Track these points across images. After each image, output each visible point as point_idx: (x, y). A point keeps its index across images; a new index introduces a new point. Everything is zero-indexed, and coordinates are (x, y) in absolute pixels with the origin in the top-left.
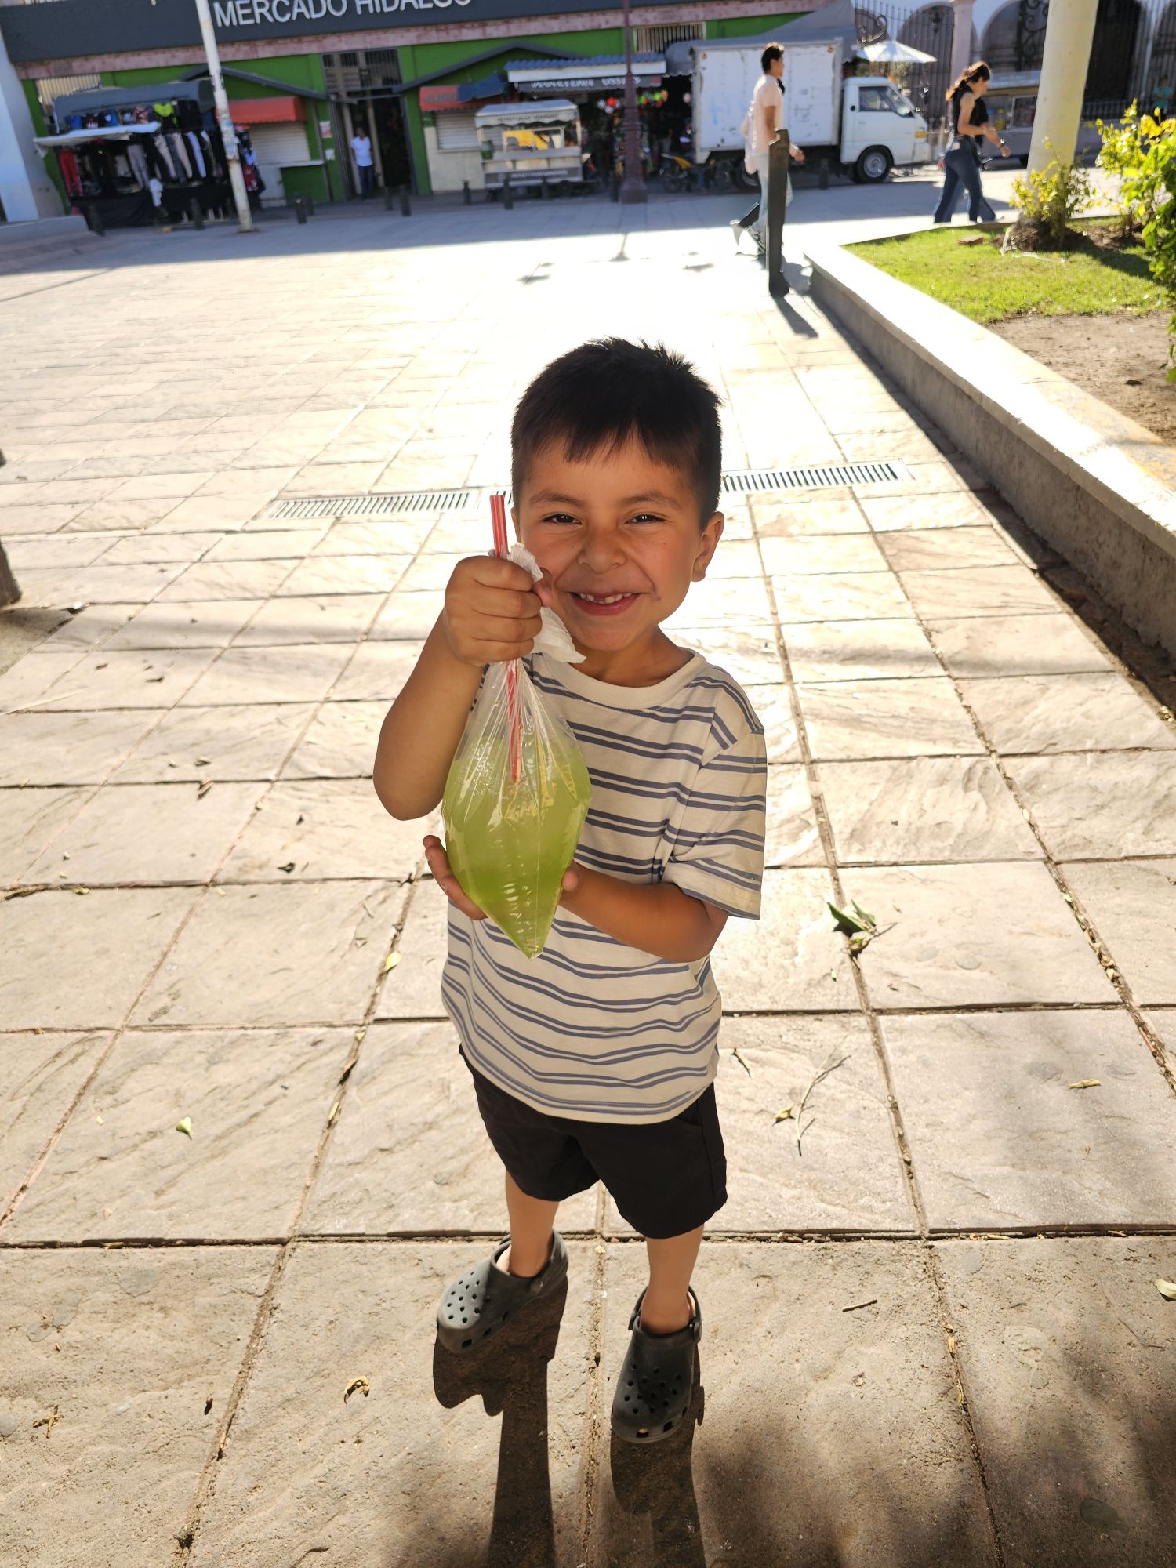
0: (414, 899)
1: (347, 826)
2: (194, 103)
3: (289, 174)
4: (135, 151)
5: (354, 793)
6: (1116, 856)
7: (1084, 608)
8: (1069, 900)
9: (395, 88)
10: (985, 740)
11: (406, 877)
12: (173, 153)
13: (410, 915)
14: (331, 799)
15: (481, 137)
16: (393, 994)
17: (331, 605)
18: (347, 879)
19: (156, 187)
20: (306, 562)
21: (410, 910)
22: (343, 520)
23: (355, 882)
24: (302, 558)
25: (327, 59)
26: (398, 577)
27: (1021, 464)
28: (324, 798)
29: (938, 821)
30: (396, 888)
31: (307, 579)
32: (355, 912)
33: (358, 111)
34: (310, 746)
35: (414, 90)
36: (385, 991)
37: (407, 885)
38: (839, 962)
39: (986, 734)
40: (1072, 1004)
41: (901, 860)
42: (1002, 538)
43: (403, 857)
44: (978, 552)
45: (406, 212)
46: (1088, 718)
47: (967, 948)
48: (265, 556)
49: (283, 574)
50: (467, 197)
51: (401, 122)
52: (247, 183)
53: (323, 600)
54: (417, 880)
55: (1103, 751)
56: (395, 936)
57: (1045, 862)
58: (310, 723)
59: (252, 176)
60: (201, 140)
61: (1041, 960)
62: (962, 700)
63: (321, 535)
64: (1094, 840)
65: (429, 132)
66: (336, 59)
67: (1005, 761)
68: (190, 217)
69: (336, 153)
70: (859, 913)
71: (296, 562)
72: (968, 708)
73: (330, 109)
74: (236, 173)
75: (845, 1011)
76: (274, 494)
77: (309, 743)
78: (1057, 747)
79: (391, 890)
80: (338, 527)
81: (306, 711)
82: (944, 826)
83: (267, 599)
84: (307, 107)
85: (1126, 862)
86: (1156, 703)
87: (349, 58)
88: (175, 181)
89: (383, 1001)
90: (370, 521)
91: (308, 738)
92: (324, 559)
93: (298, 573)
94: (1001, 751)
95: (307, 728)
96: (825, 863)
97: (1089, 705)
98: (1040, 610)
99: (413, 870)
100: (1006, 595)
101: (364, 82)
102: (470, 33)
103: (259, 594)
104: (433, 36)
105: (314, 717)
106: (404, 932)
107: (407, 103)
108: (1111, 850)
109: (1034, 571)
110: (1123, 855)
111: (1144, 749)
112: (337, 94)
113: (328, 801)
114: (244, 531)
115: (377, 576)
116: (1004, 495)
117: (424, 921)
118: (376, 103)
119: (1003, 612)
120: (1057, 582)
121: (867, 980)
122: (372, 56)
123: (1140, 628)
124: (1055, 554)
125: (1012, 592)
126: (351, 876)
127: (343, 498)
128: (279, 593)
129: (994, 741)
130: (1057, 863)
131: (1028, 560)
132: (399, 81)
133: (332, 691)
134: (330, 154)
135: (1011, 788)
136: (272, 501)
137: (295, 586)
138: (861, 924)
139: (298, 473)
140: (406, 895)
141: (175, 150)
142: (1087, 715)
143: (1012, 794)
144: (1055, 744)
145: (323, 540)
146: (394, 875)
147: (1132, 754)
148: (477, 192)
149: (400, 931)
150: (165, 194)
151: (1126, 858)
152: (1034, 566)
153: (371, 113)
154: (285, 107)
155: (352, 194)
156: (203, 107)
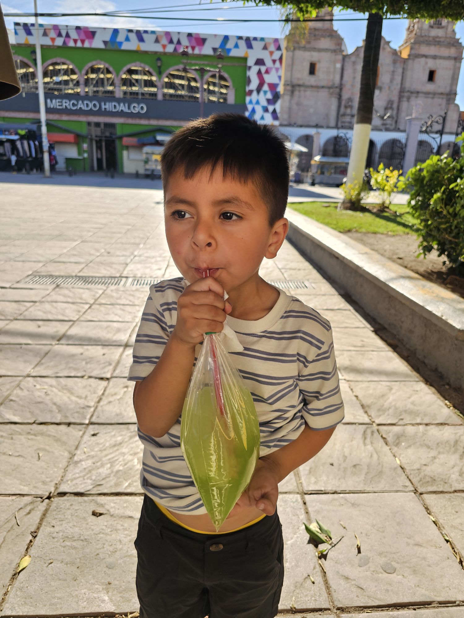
0: (49, 512)
1: (19, 456)
2: (34, 132)
3: (69, 161)
4: (8, 146)
5: (29, 433)
6: (450, 490)
7: (398, 349)
8: (434, 520)
9: (114, 137)
10: (368, 415)
11: (47, 494)
12: (23, 147)
13: (44, 523)
14: (14, 437)
15: (144, 157)
16: (18, 593)
17: (44, 325)
18: (10, 495)
19: (14, 159)
20: (37, 304)
21: (45, 520)
22: (61, 286)
23: (14, 497)
24: (35, 302)
25: (89, 124)
26: (81, 314)
27: (361, 286)
28: (10, 436)
29: (354, 464)
30: (39, 503)
31: (36, 312)
32: (8, 521)
33: (99, 143)
34: (12, 403)
35: (121, 138)
36: (14, 589)
37: (47, 500)
38: (312, 568)
39: (368, 412)
40: (455, 602)
41: (339, 490)
42: (355, 316)
43: (48, 480)
44: (347, 321)
45: (112, 177)
46: (415, 405)
47: (386, 556)
48: (17, 299)
49: (23, 309)
50: (137, 175)
51: (114, 148)
52: (50, 160)
53: (40, 323)
54: (54, 496)
55: (427, 425)
56: (31, 541)
57: (415, 493)
58: (15, 389)
59: (53, 159)
60: (35, 145)
61: (429, 566)
62: (353, 392)
63: (48, 292)
64: (436, 478)
65: (125, 153)
66: (93, 124)
67: (381, 428)
68: (26, 170)
69: (89, 155)
70: (320, 529)
71: (32, 304)
72: (356, 396)
73: (88, 140)
74: (46, 157)
75: (320, 610)
76: (30, 273)
77: (11, 400)
78: (404, 421)
79: (36, 504)
80: (57, 289)
81: (16, 381)
82: (357, 467)
83: (11, 320)
84: (78, 139)
85: (456, 494)
86: (442, 399)
87: (97, 125)
88: (22, 157)
89: (10, 600)
90: (73, 288)
91: (11, 398)
92: (47, 303)
93: (31, 309)
94: (378, 421)
95: (13, 391)
96: (297, 491)
97: (413, 398)
98: (379, 350)
99: (52, 490)
100: (362, 341)
101: (102, 133)
102: (144, 122)
103: (9, 318)
104: (130, 121)
105: (18, 386)
106: (37, 539)
107: (118, 143)
108: (446, 485)
109: (373, 331)
110: (453, 489)
111: (445, 424)
112: (91, 136)
113: (12, 439)
114: (10, 288)
115: (71, 313)
116: (354, 298)
117: (52, 529)
118: (106, 141)
119: (363, 349)
120: (384, 337)
121: (331, 582)
122: (107, 125)
123: (426, 361)
124: (380, 324)
125: (365, 340)
126: (13, 493)
127: (62, 277)
128: (19, 318)
129: (373, 416)
130: (421, 494)
131: (369, 326)
132: (115, 134)
133: (32, 370)
134: (86, 155)
135: (386, 444)
136: (28, 276)
137: (27, 314)
138: (323, 537)
139: (44, 265)
140: (44, 509)
141: (24, 147)
142: (413, 403)
143: (388, 448)
144: (402, 419)
145: (48, 294)
146: (40, 493)
147: (441, 427)
148: (141, 175)
149: (35, 537)
150: (17, 162)
151: (455, 491)
152: (372, 329)
153: (104, 144)
154: (70, 137)
155: (92, 169)
156: (37, 133)
